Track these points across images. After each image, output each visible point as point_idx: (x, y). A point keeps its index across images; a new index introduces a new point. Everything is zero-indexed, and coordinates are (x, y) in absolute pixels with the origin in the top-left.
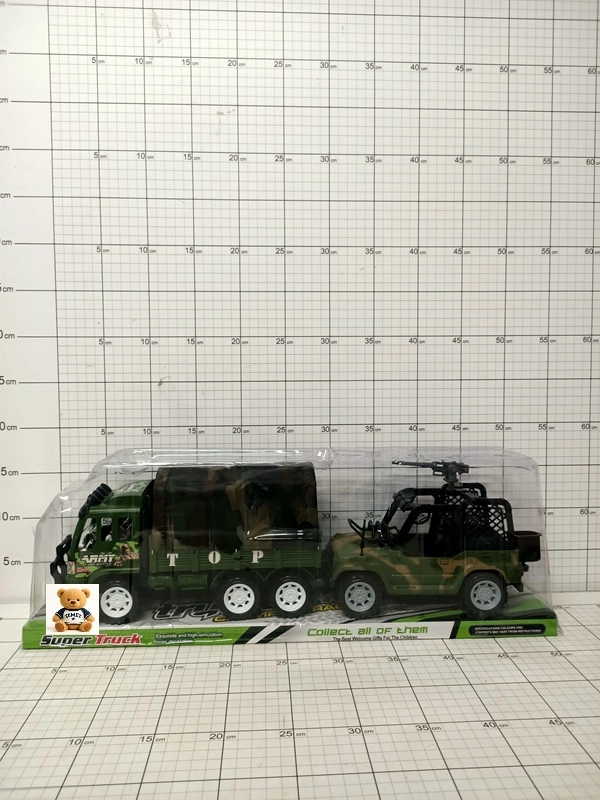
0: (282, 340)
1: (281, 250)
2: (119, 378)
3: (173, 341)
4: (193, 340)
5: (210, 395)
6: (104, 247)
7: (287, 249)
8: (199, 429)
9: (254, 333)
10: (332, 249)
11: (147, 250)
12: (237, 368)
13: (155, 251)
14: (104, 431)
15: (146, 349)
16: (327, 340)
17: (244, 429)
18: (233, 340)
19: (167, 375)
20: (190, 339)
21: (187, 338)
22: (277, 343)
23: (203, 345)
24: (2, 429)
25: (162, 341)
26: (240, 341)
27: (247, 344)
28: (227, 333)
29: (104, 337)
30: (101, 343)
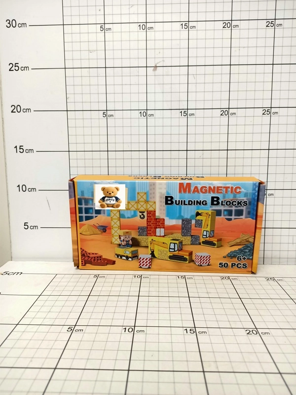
0: (271, 23)
2: (118, 63)
3: (168, 26)
4: (186, 25)
5: (200, 79)
8: (190, 112)
9: (245, 16)
12: (227, 52)
14: (105, 113)
15: (142, 34)
17: (231, 111)
18: (225, 24)
19: (162, 59)
20: (184, 23)
21: (181, 23)
22: (267, 26)
23: (196, 29)
24: (19, 111)
25: (158, 26)
26: (231, 25)
27: (238, 28)
28: (219, 17)
29: (104, 24)
30: (102, 29)
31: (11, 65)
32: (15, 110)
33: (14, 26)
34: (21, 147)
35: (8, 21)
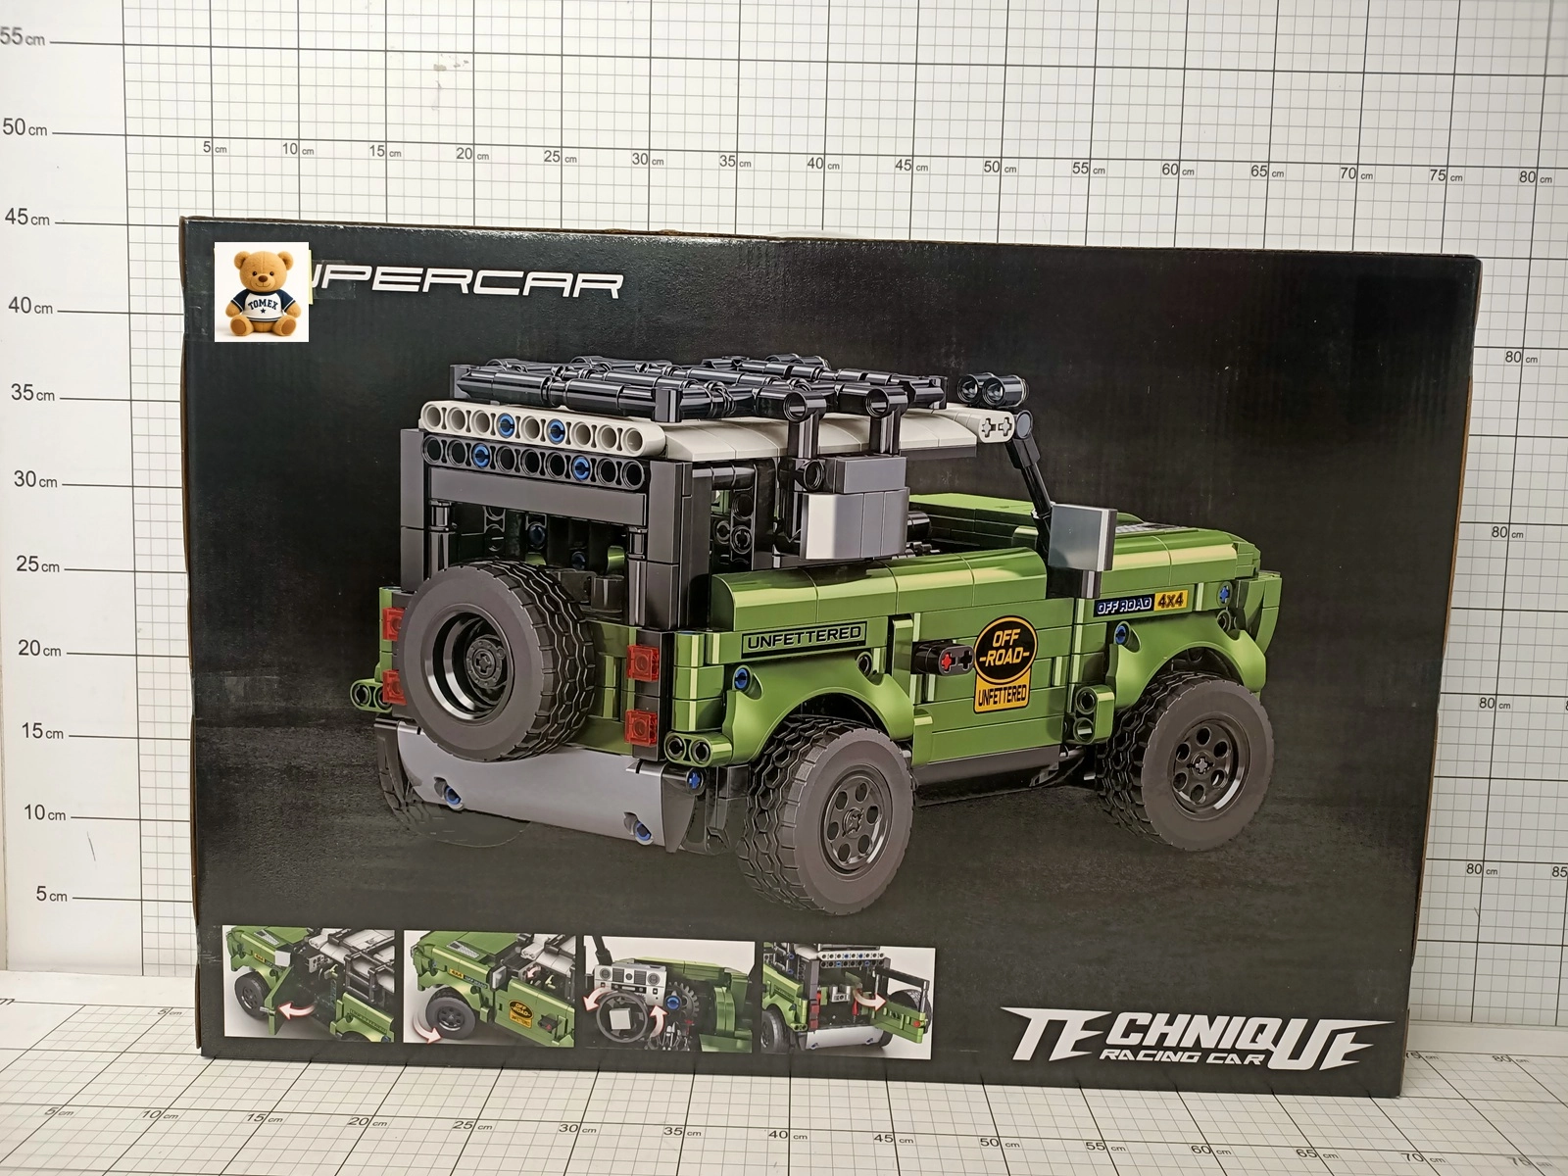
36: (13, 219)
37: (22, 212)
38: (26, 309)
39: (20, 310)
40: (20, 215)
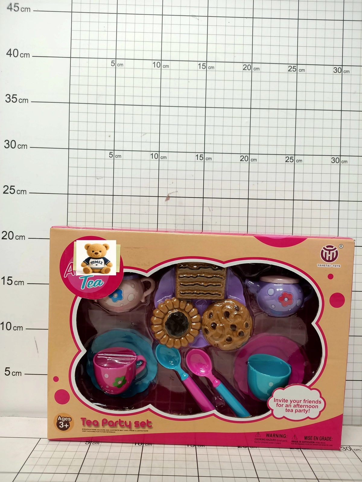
0: (291, 159)
1: (294, 68)
2: (127, 192)
3: (182, 156)
4: (202, 156)
5: (216, 212)
6: (118, 62)
7: (300, 67)
9: (263, 150)
10: (345, 68)
11: (161, 65)
12: (245, 185)
13: (167, 66)
15: (154, 163)
16: (337, 160)
18: (242, 157)
19: (175, 190)
20: (199, 155)
21: (197, 154)
22: (286, 161)
23: (212, 161)
24: (11, 238)
25: (171, 156)
26: (249, 159)
27: (256, 162)
28: (236, 150)
29: (114, 150)
30: (111, 156)
31: (6, 188)
32: (7, 237)
33: (13, 146)
34: (10, 278)
35: (7, 142)
36: (11, 9)
37: (16, 5)
38: (16, 55)
39: (12, 56)
40: (15, 6)
